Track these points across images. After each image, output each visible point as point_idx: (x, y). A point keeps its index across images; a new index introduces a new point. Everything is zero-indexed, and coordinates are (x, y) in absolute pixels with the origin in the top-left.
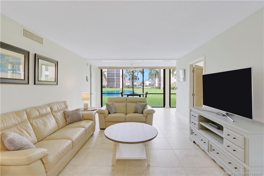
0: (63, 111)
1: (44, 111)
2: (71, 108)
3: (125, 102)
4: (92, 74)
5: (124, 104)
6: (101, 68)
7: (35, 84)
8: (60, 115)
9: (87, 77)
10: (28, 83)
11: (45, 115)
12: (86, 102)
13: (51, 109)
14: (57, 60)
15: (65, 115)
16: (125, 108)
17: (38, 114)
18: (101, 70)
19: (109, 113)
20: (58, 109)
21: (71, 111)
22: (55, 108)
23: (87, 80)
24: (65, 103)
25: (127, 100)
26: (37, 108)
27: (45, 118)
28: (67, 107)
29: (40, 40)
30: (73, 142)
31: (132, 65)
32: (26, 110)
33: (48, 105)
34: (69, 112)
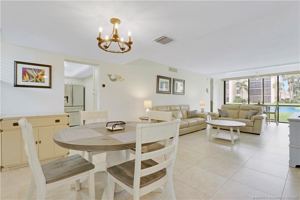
0: (186, 111)
1: (177, 108)
2: (192, 109)
3: (237, 109)
4: (214, 87)
5: (236, 111)
6: (225, 80)
7: (173, 94)
8: (185, 112)
9: (208, 90)
10: (170, 93)
11: (177, 110)
12: (203, 107)
13: (180, 108)
14: (184, 80)
15: (188, 113)
16: (238, 114)
17: (174, 109)
18: (225, 82)
19: (220, 117)
20: (184, 108)
21: (192, 111)
22: (182, 108)
23: (207, 91)
24: (188, 106)
25: (239, 108)
26: (174, 106)
27: (177, 112)
28: (189, 109)
29: (175, 70)
30: (189, 123)
31: (257, 73)
32: (169, 106)
33: (179, 106)
34: (190, 111)
